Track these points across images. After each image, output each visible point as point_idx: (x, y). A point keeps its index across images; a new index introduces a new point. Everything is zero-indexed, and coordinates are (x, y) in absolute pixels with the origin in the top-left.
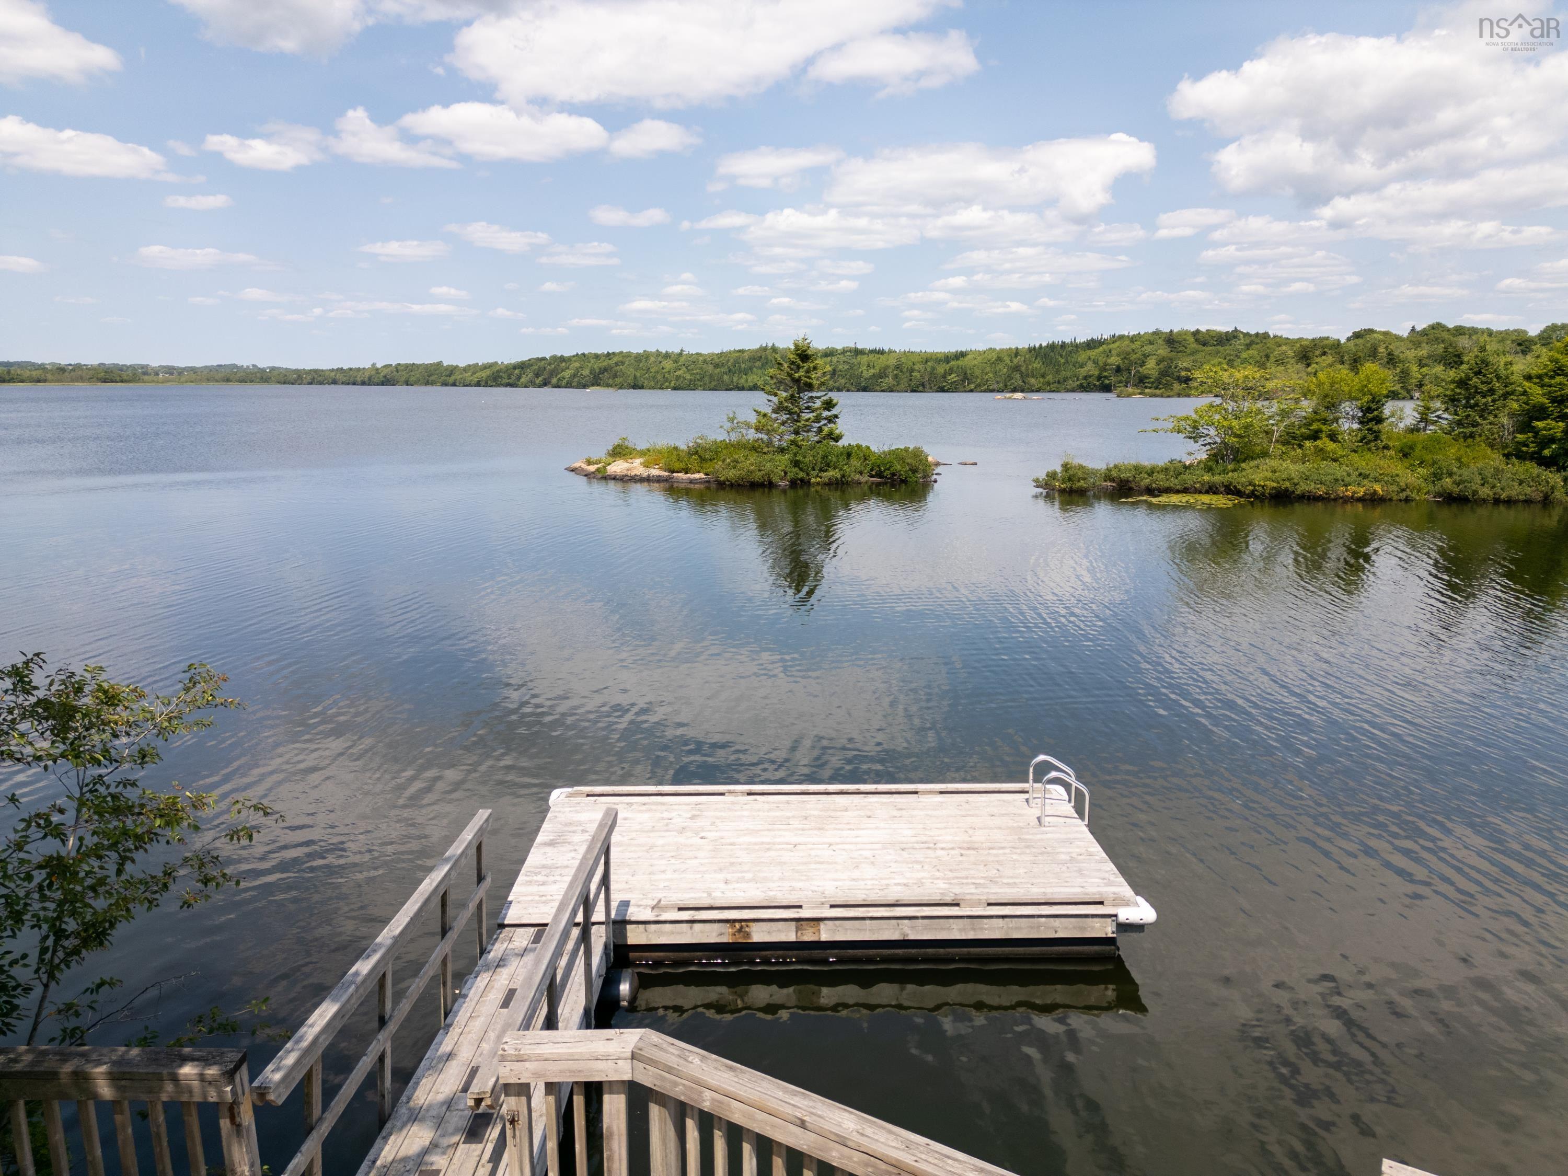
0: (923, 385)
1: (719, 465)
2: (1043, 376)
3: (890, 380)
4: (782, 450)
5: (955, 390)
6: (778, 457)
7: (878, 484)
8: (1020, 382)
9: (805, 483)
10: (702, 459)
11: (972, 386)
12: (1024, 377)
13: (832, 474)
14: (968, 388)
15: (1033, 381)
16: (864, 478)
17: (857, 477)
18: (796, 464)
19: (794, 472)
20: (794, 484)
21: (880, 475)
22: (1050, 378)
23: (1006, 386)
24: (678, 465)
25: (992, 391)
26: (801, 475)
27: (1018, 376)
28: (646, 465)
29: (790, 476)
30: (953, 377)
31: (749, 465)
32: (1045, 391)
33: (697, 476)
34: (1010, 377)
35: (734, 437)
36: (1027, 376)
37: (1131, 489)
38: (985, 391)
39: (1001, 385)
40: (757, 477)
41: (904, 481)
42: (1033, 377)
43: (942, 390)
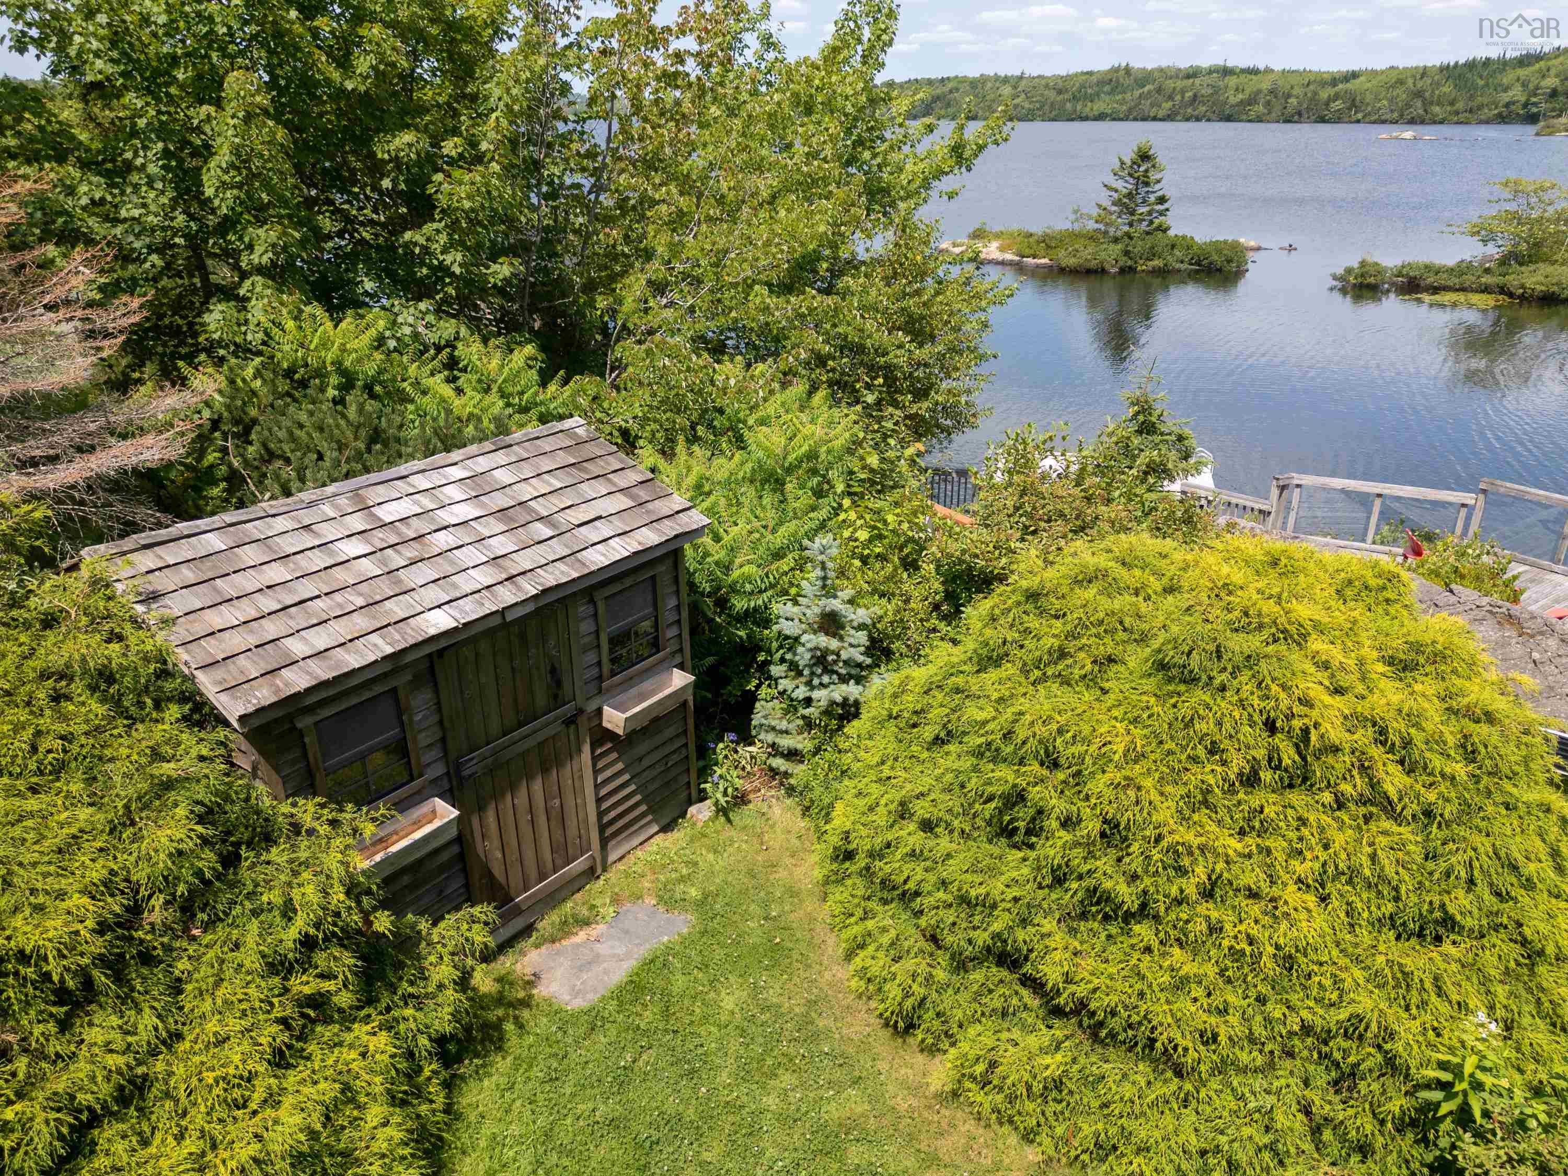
0: (1300, 114)
1: (1062, 253)
2: (1452, 103)
3: (1260, 108)
4: (1116, 240)
5: (1338, 121)
6: (1112, 246)
7: (1197, 272)
8: (1421, 112)
9: (1132, 270)
10: (1049, 247)
11: (1360, 116)
12: (1427, 104)
13: (1157, 263)
14: (1354, 118)
15: (1436, 109)
16: (1184, 266)
17: (1178, 266)
18: (1127, 253)
19: (1125, 261)
20: (1122, 271)
21: (1198, 263)
22: (1460, 105)
23: (1401, 116)
24: (1027, 251)
25: (1384, 122)
26: (1129, 263)
27: (1419, 104)
28: (1002, 249)
29: (1121, 263)
30: (1337, 105)
31: (1087, 255)
32: (1450, 123)
33: (1043, 261)
34: (1408, 105)
35: (1077, 227)
36: (1431, 103)
37: (1418, 286)
38: (1374, 122)
39: (1395, 115)
40: (1093, 264)
41: (1220, 270)
42: (1439, 103)
43: (1322, 120)
